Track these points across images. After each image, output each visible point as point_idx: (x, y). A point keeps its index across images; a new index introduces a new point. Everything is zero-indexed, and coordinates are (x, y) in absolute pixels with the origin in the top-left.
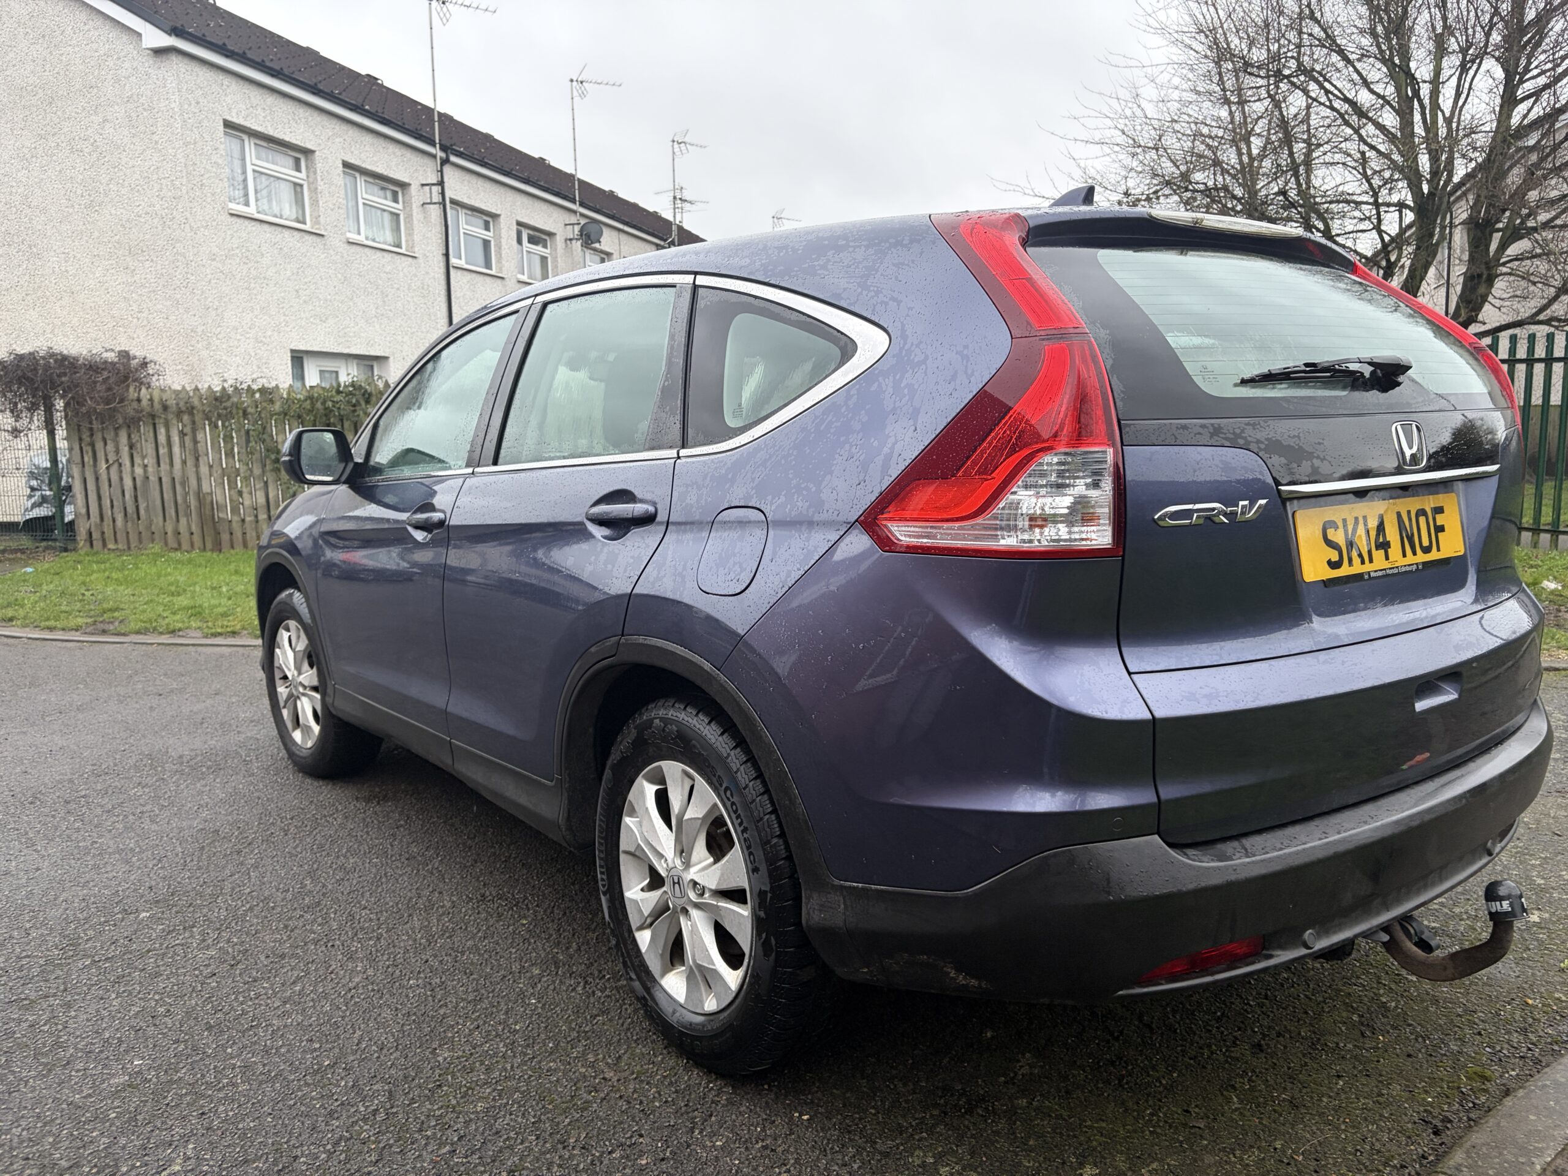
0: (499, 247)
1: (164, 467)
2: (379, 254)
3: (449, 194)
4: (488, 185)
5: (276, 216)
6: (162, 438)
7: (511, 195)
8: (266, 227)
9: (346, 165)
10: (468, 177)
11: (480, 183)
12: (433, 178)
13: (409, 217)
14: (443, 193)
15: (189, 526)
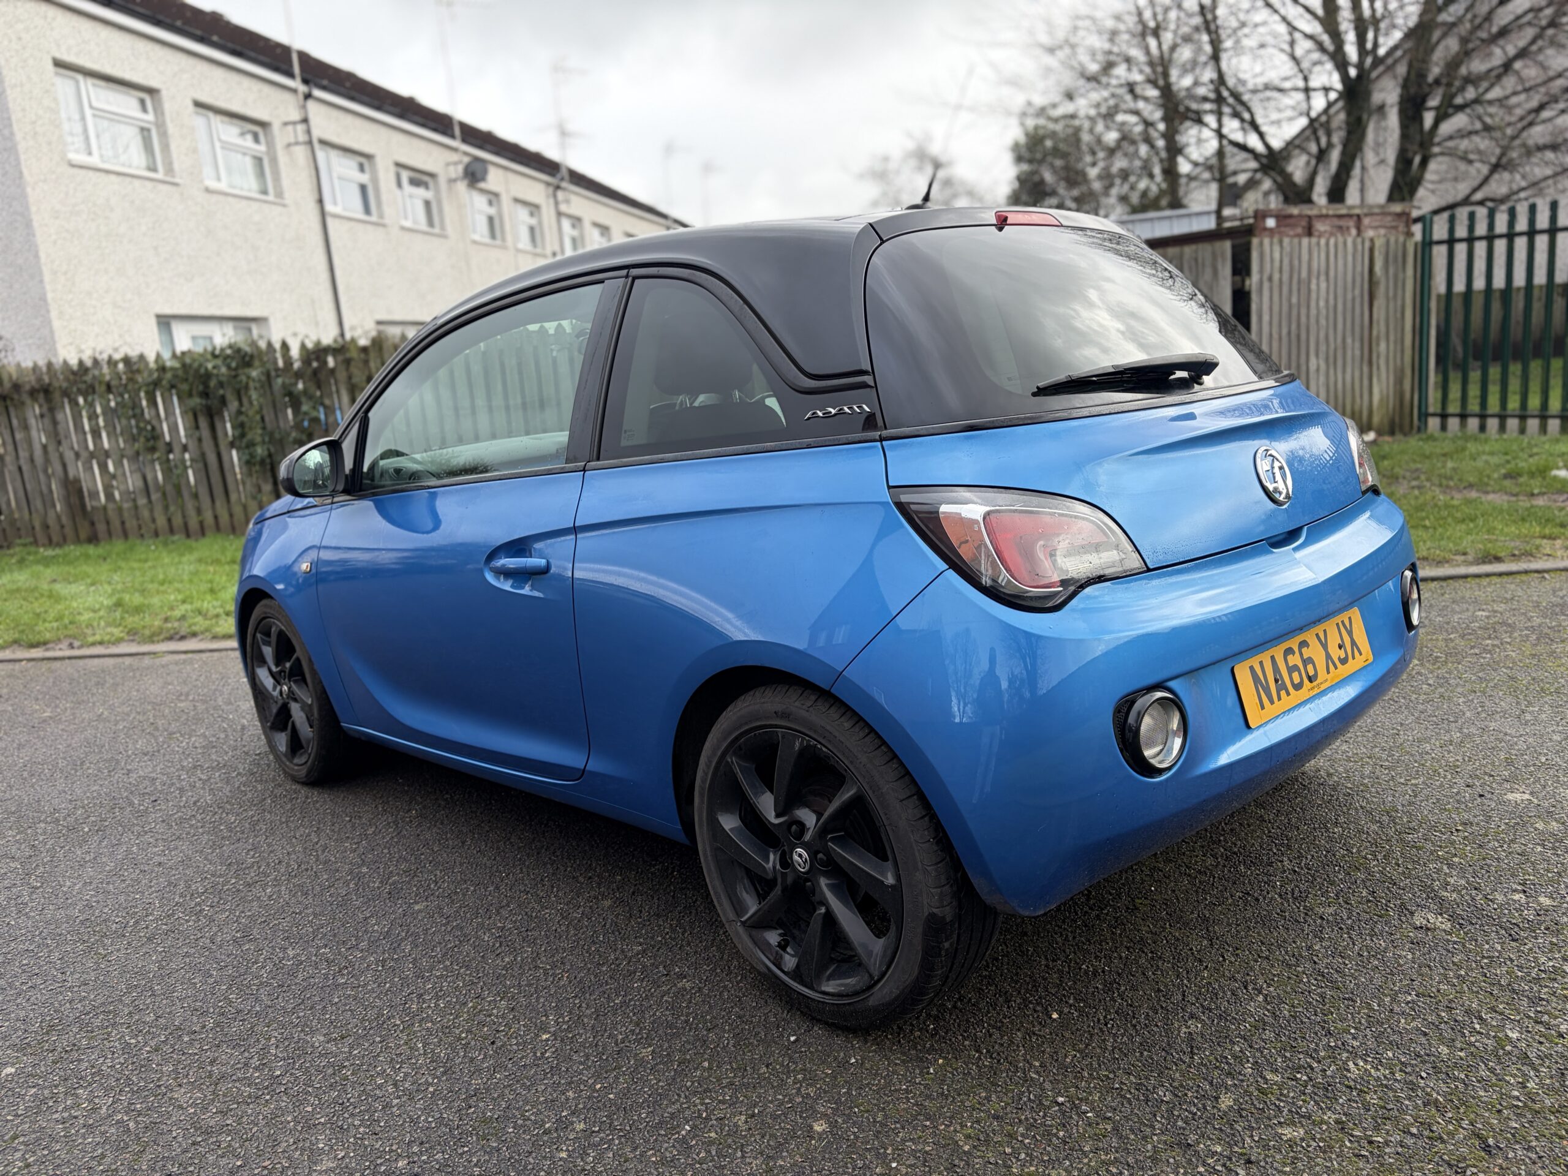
0: (378, 191)
1: (23, 452)
2: (244, 203)
3: (317, 133)
4: (359, 122)
5: (123, 165)
6: (15, 422)
8: (113, 177)
9: (198, 104)
10: (335, 114)
11: (349, 120)
12: (296, 115)
13: (274, 161)
14: (309, 132)
15: (59, 517)
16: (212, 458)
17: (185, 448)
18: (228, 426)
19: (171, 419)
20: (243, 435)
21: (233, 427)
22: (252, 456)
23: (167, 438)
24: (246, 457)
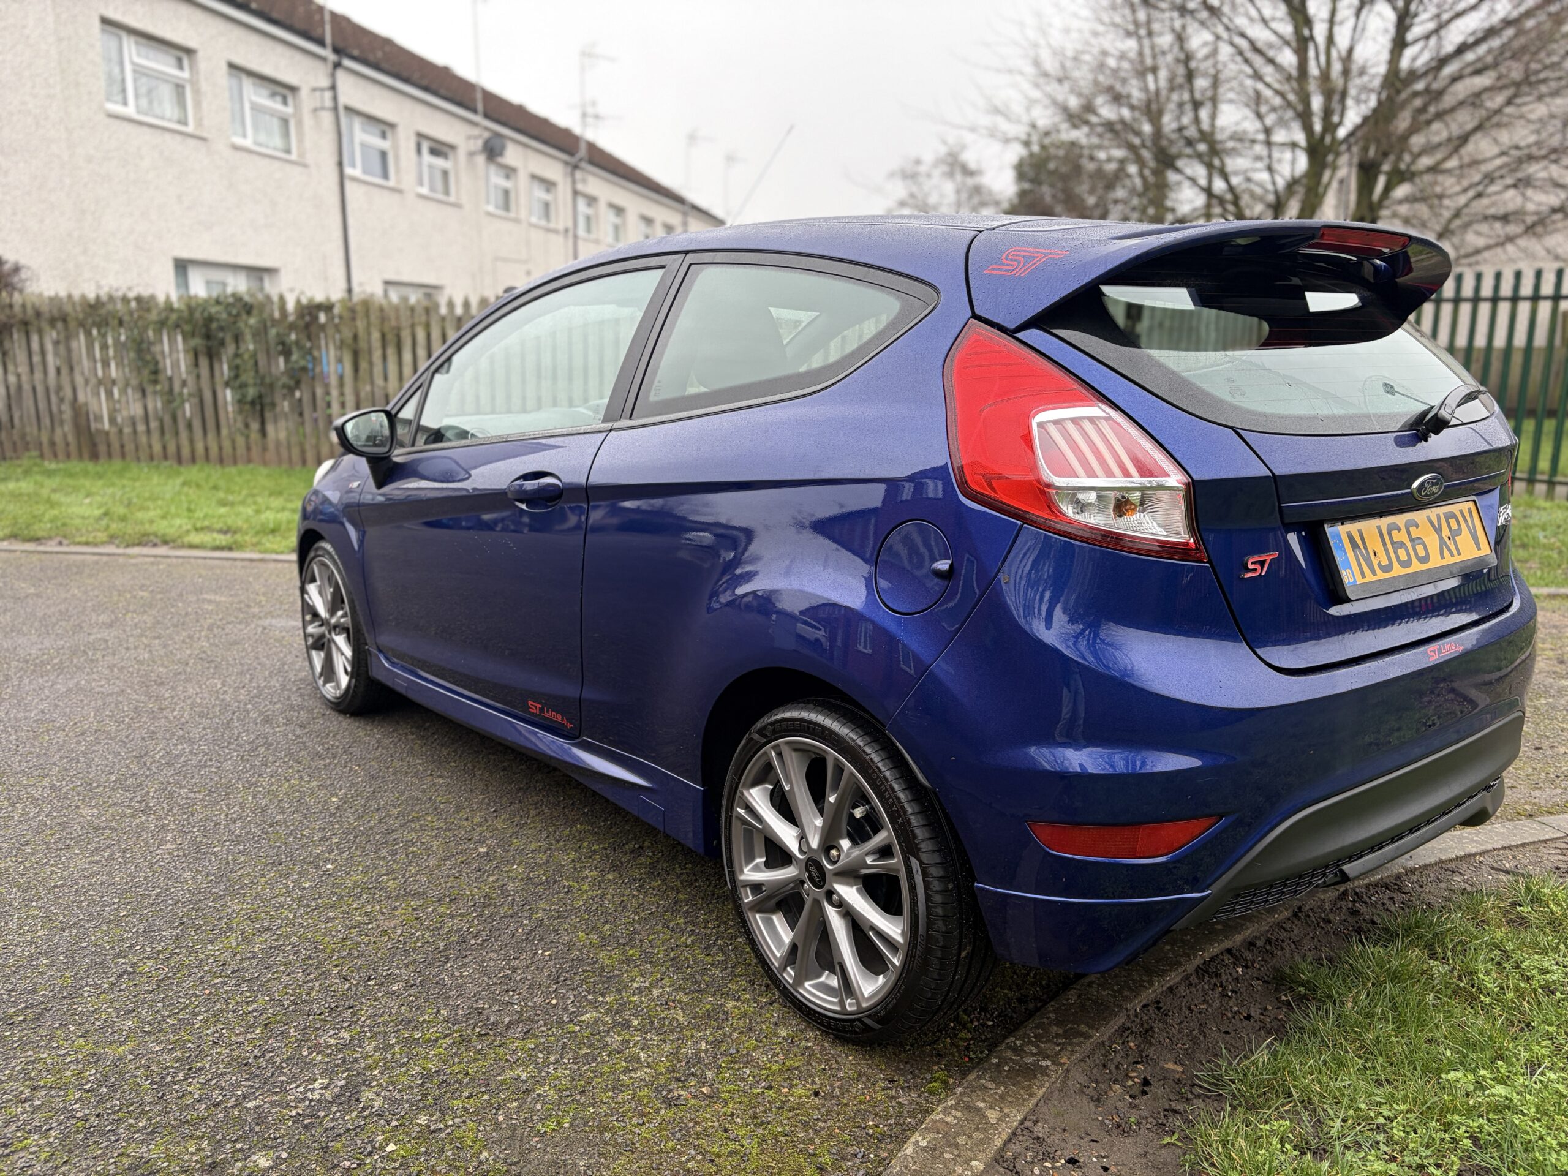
0: (397, 158)
1: (38, 375)
2: (267, 161)
3: (343, 100)
4: (385, 93)
5: (157, 117)
6: (35, 345)
7: (409, 104)
8: (145, 129)
9: (232, 66)
10: (362, 83)
11: (376, 90)
12: (325, 82)
13: (300, 123)
14: (335, 98)
15: (65, 436)
16: (208, 395)
17: (184, 383)
18: (225, 367)
19: (175, 356)
20: (237, 376)
21: (230, 368)
22: (244, 396)
23: (169, 373)
24: (238, 397)
